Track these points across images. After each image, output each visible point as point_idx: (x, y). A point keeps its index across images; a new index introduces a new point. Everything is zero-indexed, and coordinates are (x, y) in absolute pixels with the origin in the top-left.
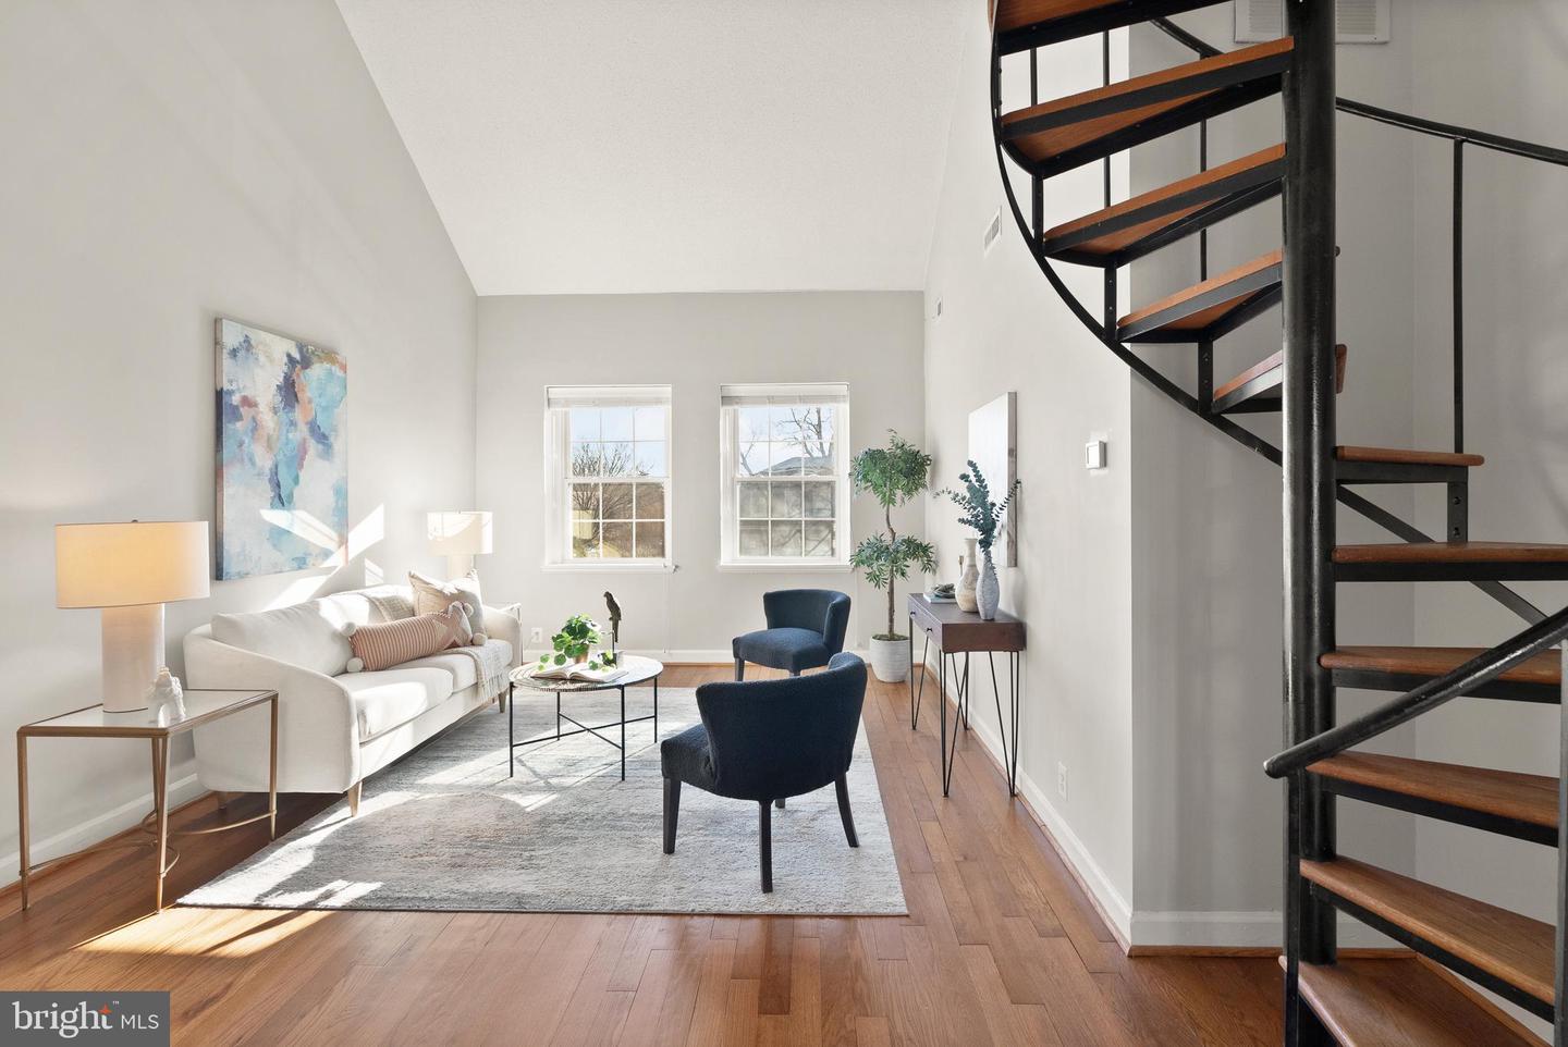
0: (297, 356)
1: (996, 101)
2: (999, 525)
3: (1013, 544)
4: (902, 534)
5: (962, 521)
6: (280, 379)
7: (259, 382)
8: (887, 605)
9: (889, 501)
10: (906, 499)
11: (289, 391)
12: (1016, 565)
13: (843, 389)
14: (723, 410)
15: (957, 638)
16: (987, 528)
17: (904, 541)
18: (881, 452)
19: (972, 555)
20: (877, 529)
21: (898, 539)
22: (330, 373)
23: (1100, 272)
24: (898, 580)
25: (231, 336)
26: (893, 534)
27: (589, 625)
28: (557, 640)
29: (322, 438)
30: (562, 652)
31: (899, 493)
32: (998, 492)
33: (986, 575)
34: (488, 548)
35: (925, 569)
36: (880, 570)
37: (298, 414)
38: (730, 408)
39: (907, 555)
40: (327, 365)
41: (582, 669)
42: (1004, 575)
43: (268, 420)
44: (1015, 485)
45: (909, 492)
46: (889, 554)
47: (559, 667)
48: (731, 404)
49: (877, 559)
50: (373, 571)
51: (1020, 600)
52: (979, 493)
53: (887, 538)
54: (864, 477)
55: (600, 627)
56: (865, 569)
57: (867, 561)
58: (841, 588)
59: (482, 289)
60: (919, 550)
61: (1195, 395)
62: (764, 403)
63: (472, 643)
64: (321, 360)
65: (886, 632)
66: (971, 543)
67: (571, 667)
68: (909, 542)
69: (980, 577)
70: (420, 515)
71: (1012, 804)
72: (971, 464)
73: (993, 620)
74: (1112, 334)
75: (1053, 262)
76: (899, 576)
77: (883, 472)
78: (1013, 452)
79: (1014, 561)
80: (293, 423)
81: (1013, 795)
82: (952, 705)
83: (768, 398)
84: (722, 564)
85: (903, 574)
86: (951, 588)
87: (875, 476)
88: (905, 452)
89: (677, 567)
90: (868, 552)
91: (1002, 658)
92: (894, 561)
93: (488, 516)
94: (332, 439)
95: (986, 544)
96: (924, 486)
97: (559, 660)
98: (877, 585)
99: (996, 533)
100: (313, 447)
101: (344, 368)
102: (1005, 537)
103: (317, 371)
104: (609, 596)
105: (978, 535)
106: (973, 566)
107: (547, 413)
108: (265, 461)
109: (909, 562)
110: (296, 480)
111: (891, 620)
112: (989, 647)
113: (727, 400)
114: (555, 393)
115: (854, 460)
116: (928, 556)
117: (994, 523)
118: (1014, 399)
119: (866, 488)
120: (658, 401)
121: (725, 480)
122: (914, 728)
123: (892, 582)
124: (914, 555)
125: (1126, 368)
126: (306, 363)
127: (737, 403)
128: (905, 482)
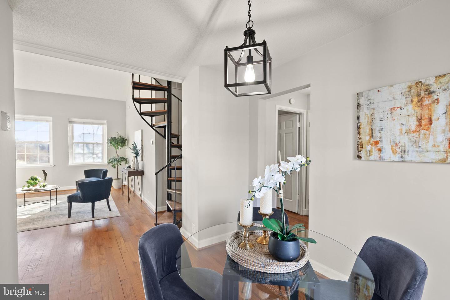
1: (133, 96)
2: (139, 153)
3: (142, 157)
4: (120, 156)
5: (132, 153)
8: (117, 172)
9: (117, 149)
10: (121, 148)
12: (142, 161)
13: (105, 122)
14: (69, 124)
15: (130, 174)
16: (137, 154)
17: (121, 157)
18: (115, 137)
19: (134, 159)
20: (114, 155)
21: (119, 157)
23: (150, 117)
24: (119, 166)
26: (118, 156)
27: (37, 178)
28: (28, 182)
30: (29, 185)
31: (119, 147)
32: (139, 148)
33: (136, 162)
35: (126, 163)
36: (115, 164)
38: (71, 124)
39: (121, 161)
41: (37, 187)
42: (140, 163)
44: (142, 147)
45: (122, 147)
46: (117, 160)
47: (28, 188)
49: (114, 162)
51: (143, 167)
52: (135, 148)
53: (117, 157)
54: (111, 143)
55: (41, 178)
56: (111, 164)
57: (112, 162)
58: (105, 168)
60: (124, 159)
61: (163, 135)
62: (82, 124)
65: (116, 178)
66: (134, 157)
67: (33, 187)
68: (122, 158)
69: (135, 163)
71: (142, 203)
72: (134, 142)
73: (138, 170)
74: (152, 126)
75: (142, 116)
76: (119, 165)
77: (115, 142)
78: (142, 140)
79: (142, 160)
81: (142, 201)
82: (132, 191)
83: (83, 123)
84: (69, 164)
85: (120, 165)
86: (130, 166)
87: (114, 143)
88: (121, 138)
89: (54, 165)
90: (112, 160)
91: (139, 177)
92: (118, 162)
95: (136, 157)
96: (126, 145)
98: (114, 167)
99: (139, 155)
102: (140, 156)
104: (43, 171)
105: (135, 155)
106: (134, 161)
109: (122, 162)
111: (118, 175)
112: (137, 175)
113: (70, 122)
115: (108, 139)
116: (126, 161)
117: (138, 153)
118: (142, 131)
119: (111, 146)
120: (48, 121)
121: (70, 143)
122: (123, 195)
123: (118, 167)
124: (123, 161)
125: (155, 132)
127: (73, 123)
128: (121, 144)
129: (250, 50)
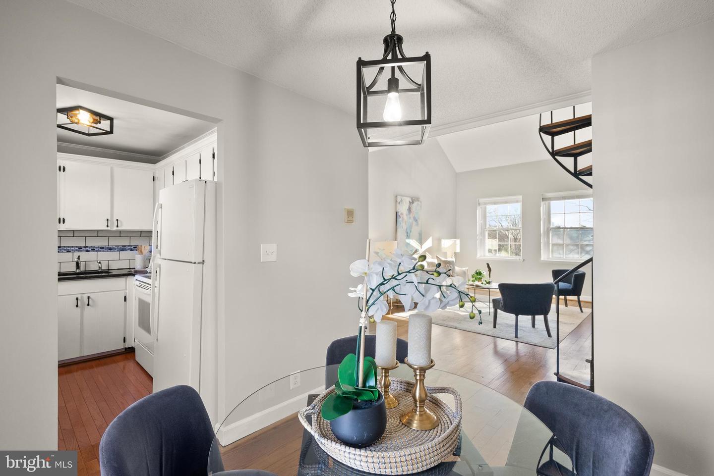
0: (411, 201)
6: (408, 208)
7: (403, 209)
11: (409, 209)
14: (542, 203)
22: (418, 204)
25: (399, 199)
27: (482, 272)
28: (473, 276)
29: (416, 221)
30: (474, 279)
34: (458, 250)
37: (411, 215)
40: (417, 202)
41: (479, 284)
43: (405, 217)
47: (473, 283)
48: (546, 201)
50: (428, 255)
55: (485, 272)
59: (457, 172)
63: (452, 276)
64: (416, 201)
67: (477, 283)
70: (439, 240)
80: (410, 218)
83: (562, 197)
84: (542, 259)
89: (524, 260)
93: (458, 241)
94: (418, 220)
97: (473, 281)
100: (414, 223)
101: (421, 202)
103: (415, 204)
104: (488, 264)
107: (478, 208)
108: (405, 228)
110: (411, 232)
113: (544, 199)
114: (482, 201)
120: (517, 202)
121: (544, 230)
126: (413, 203)
127: (549, 200)
129: (393, 68)
